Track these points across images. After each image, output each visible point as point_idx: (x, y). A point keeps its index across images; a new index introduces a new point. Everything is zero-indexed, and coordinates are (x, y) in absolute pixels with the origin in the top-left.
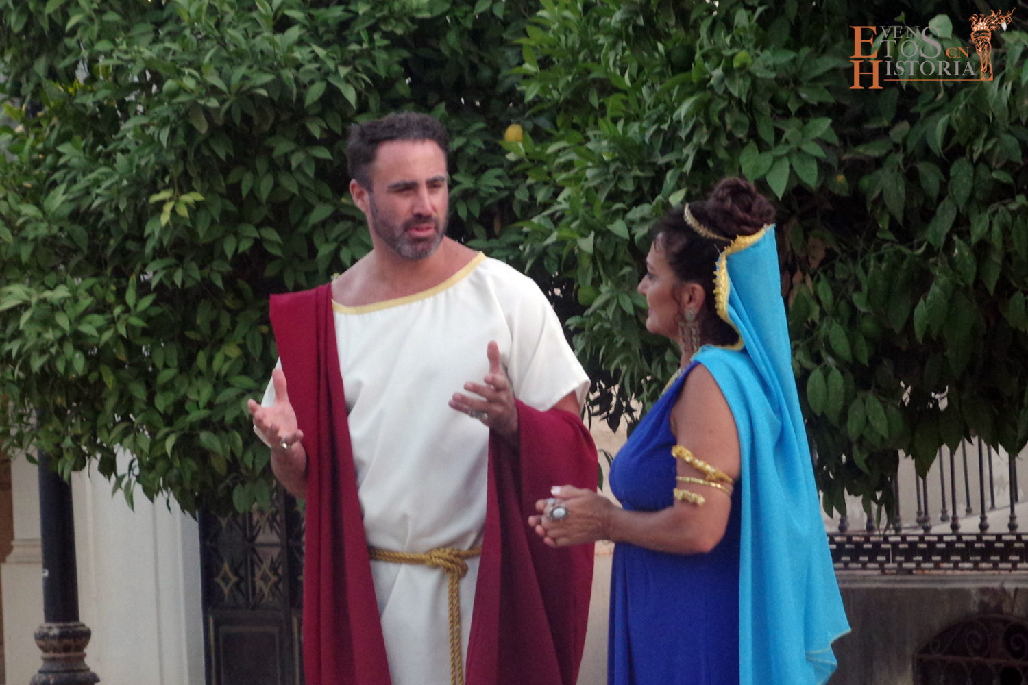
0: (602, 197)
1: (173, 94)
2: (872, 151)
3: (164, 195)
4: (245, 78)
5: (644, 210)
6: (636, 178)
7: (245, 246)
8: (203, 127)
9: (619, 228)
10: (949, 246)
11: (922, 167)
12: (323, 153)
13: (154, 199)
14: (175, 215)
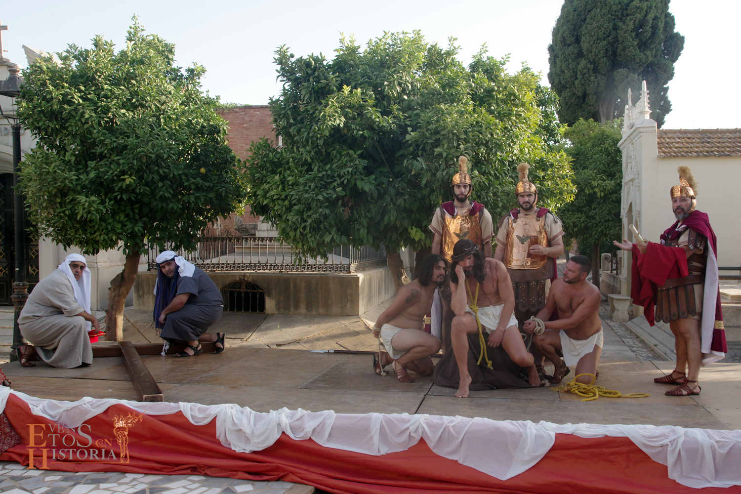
1: (139, 153)
3: (126, 177)
4: (157, 151)
8: (144, 161)
12: (165, 171)
13: (122, 177)
14: (130, 182)
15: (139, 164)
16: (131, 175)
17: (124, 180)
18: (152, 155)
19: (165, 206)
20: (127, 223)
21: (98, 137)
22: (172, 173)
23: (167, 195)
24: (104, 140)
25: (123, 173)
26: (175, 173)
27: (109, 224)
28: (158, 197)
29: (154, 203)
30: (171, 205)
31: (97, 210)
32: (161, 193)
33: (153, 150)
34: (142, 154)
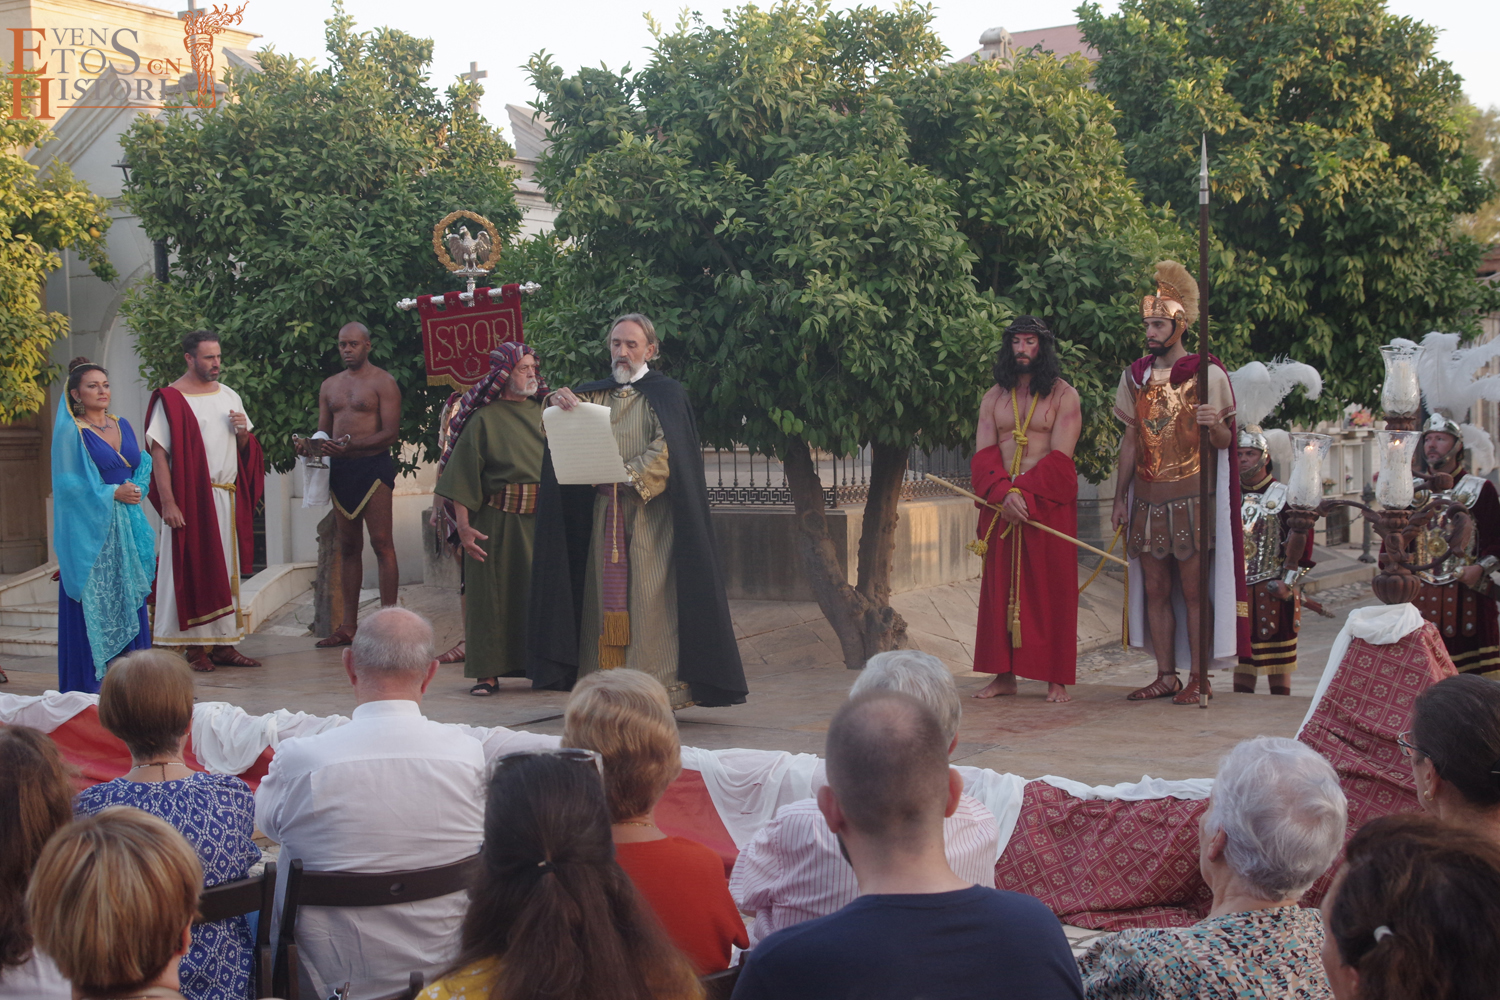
0: (570, 336)
2: (688, 322)
3: (295, 323)
4: (343, 271)
5: (595, 343)
6: (586, 329)
8: (321, 293)
9: (583, 350)
10: (726, 363)
11: (710, 330)
13: (289, 324)
14: (301, 332)
15: (310, 299)
16: (304, 319)
17: (292, 329)
18: (330, 282)
24: (261, 255)
25: (291, 314)
33: (335, 270)
34: (314, 279)
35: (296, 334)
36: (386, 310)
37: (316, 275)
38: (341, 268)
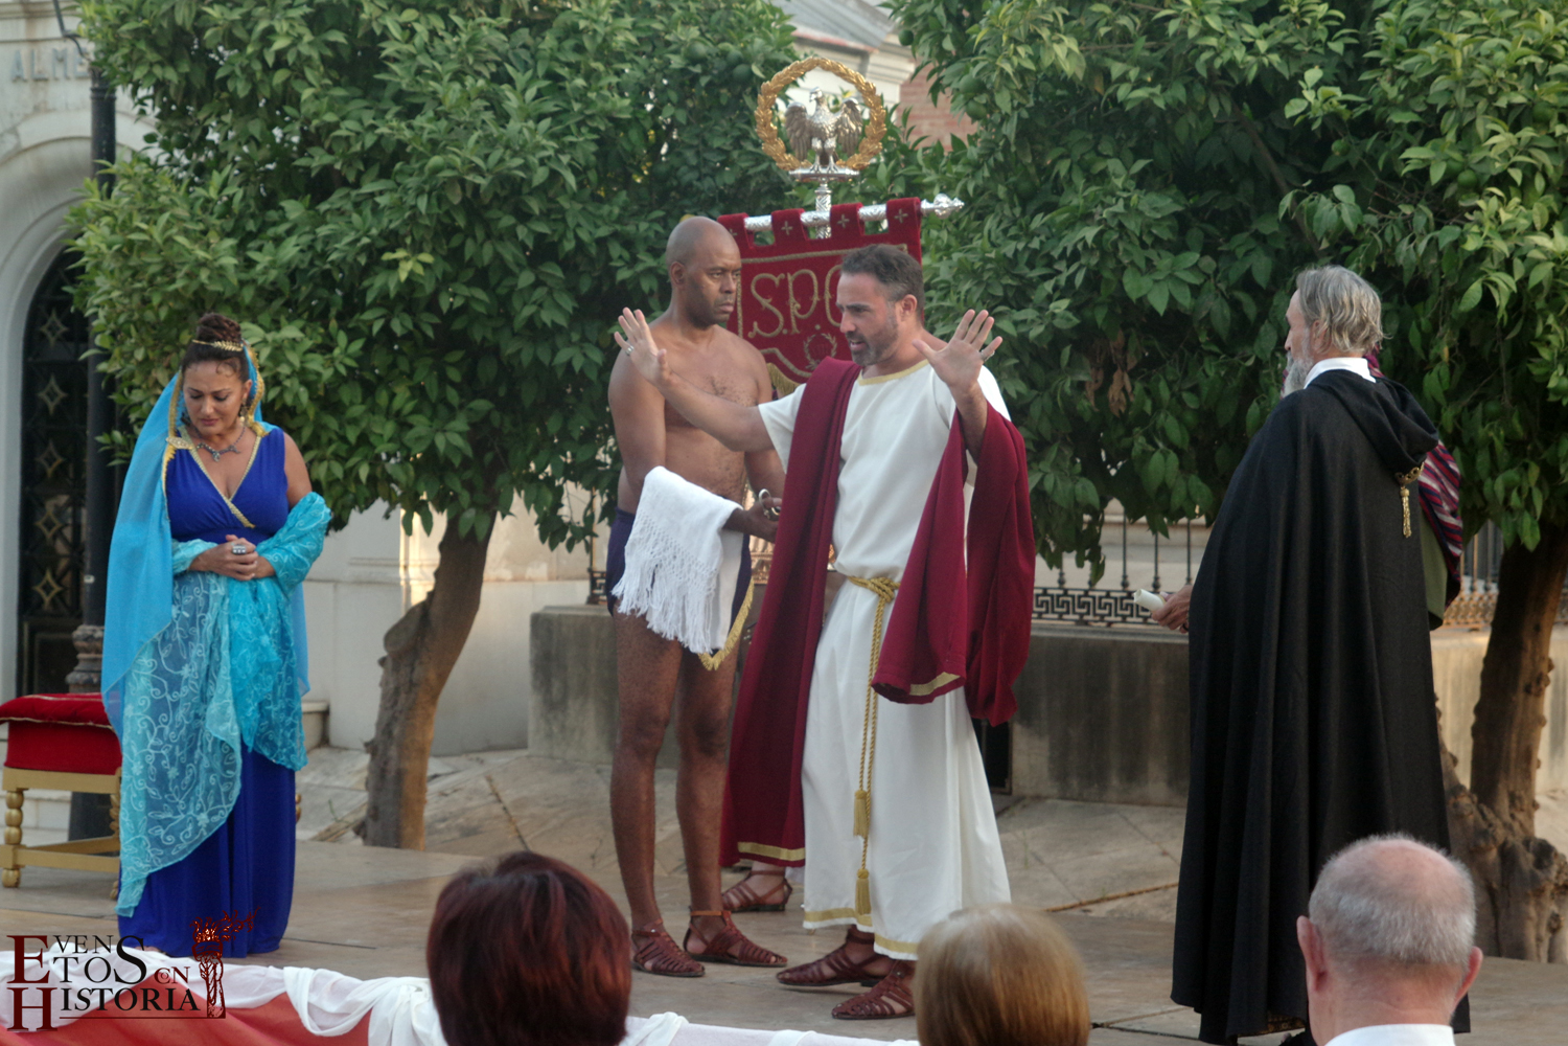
1: (436, 170)
3: (400, 254)
4: (501, 160)
7: (458, 302)
8: (456, 200)
12: (542, 228)
13: (388, 256)
14: (411, 273)
15: (436, 210)
16: (417, 248)
17: (394, 265)
18: (479, 180)
19: (545, 358)
20: (413, 419)
21: (316, 115)
22: (570, 235)
23: (547, 317)
24: (336, 126)
25: (393, 240)
26: (584, 236)
27: (354, 421)
28: (519, 322)
29: (509, 348)
30: (563, 356)
31: (302, 374)
32: (528, 311)
33: (486, 157)
34: (448, 173)
35: (403, 276)
36: (563, 236)
37: (452, 168)
38: (495, 156)
